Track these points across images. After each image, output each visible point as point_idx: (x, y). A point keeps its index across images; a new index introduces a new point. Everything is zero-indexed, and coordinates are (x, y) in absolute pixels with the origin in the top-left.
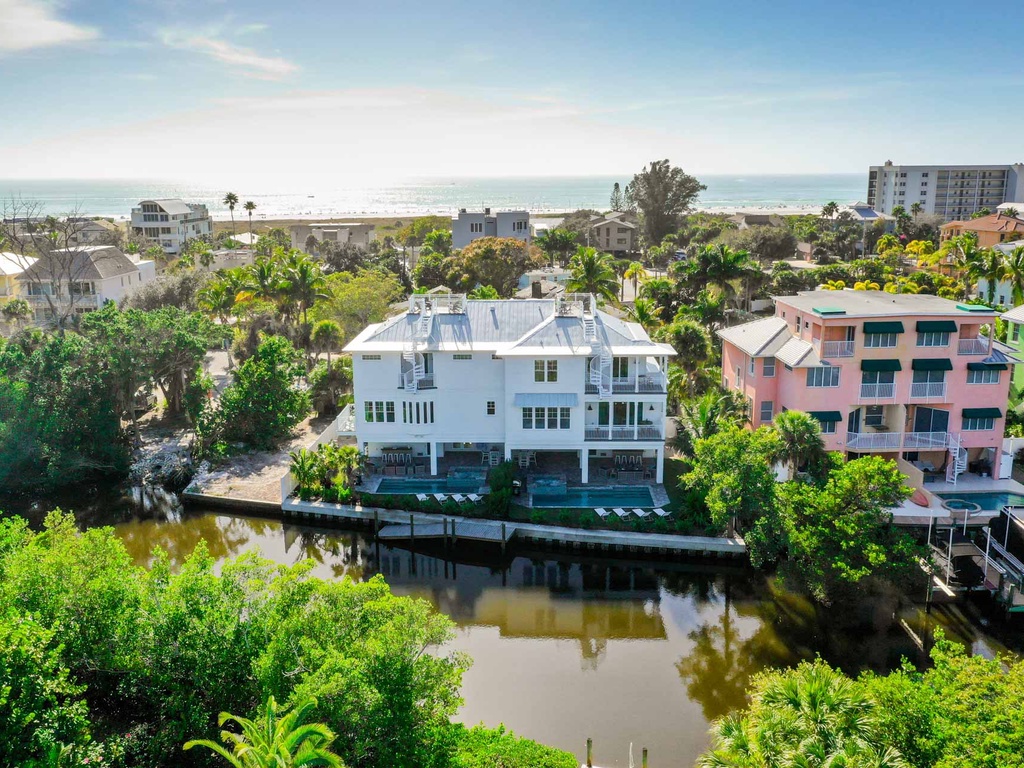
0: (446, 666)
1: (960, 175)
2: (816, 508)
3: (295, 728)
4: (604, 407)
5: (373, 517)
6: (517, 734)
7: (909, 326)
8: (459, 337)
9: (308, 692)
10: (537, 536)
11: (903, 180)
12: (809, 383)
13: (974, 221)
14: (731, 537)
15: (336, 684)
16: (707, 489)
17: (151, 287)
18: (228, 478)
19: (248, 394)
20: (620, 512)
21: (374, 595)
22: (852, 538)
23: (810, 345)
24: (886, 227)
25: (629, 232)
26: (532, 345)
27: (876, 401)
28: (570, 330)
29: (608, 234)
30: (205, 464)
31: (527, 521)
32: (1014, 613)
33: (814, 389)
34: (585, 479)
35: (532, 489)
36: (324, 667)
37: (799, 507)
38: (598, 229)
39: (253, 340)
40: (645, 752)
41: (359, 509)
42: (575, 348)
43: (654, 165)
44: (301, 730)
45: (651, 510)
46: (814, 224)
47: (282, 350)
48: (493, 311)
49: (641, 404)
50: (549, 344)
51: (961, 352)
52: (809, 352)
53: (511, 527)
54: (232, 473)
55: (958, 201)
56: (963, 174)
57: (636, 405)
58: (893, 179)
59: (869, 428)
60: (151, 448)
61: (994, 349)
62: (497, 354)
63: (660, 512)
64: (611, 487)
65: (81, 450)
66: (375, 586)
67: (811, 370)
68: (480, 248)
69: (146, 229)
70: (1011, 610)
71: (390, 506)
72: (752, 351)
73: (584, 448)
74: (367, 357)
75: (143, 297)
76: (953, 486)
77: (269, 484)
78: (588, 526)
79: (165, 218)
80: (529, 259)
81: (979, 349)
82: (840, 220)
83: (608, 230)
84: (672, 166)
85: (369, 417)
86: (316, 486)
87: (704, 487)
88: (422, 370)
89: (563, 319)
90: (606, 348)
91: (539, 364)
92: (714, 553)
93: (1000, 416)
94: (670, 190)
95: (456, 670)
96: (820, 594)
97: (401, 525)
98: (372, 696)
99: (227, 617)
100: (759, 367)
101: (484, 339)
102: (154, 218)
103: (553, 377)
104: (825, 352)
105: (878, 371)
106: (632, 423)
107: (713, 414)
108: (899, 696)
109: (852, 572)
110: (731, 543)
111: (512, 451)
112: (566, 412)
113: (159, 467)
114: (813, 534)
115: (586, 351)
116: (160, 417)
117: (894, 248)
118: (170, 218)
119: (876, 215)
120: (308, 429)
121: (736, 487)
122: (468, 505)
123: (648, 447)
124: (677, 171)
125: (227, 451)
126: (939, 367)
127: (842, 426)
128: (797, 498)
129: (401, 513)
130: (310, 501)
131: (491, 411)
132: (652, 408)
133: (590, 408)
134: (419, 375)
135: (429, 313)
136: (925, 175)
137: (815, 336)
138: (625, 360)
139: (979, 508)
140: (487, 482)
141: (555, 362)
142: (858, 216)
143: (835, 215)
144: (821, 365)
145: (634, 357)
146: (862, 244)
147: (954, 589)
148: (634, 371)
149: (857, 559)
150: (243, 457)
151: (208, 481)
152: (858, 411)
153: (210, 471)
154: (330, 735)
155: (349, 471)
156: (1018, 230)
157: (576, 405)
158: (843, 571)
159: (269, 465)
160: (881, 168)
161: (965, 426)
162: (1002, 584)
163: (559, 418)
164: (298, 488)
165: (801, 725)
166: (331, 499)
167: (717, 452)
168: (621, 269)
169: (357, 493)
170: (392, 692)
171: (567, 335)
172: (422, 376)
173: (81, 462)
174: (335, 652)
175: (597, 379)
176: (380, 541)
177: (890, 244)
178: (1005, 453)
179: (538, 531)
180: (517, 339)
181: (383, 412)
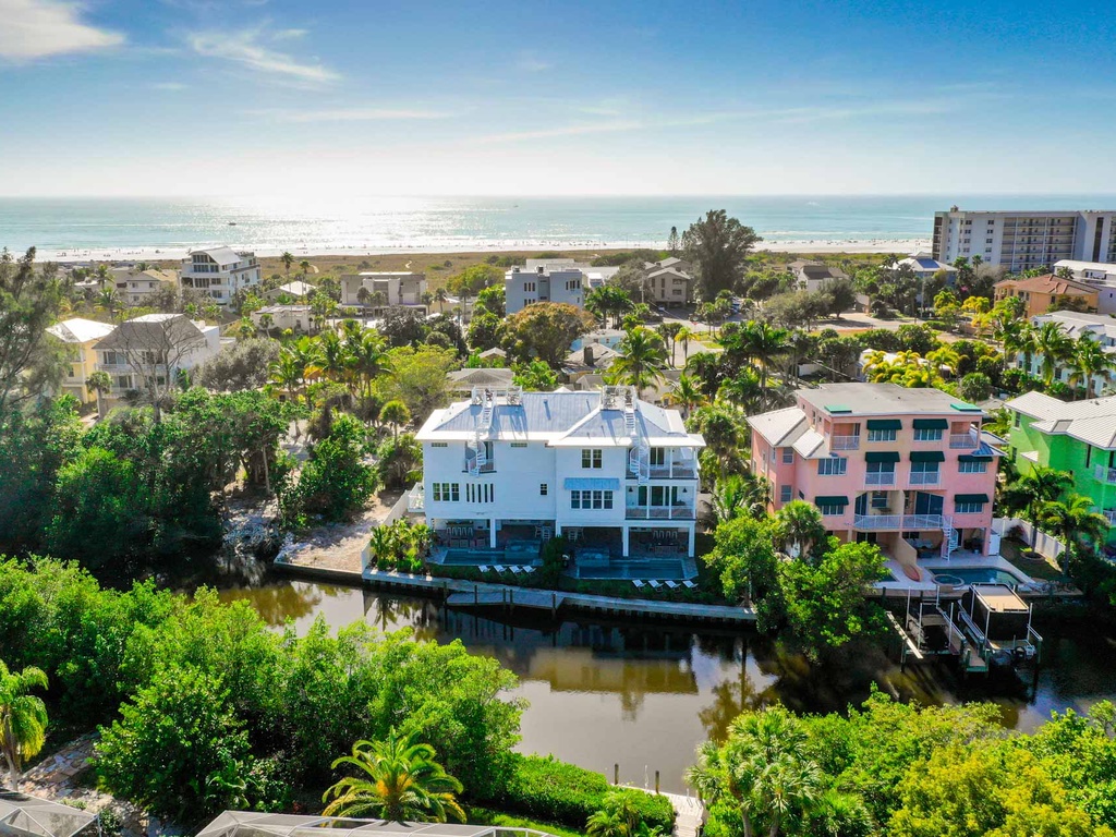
0: (511, 707)
1: (1028, 221)
2: (811, 585)
3: (409, 747)
4: (643, 490)
5: (442, 586)
6: (562, 761)
7: (907, 423)
8: (517, 427)
9: (415, 723)
10: (582, 604)
11: (968, 227)
12: (821, 472)
13: (1029, 280)
14: (748, 607)
15: (433, 718)
16: (723, 568)
17: (222, 358)
18: (312, 549)
19: (326, 472)
20: (654, 583)
21: (455, 655)
22: (837, 610)
23: (822, 438)
24: (947, 278)
25: (684, 284)
26: (581, 435)
27: (879, 487)
28: (613, 421)
29: (663, 286)
30: (290, 536)
31: (574, 591)
32: (969, 672)
33: (825, 477)
34: (626, 552)
35: (579, 562)
36: (424, 707)
37: (799, 583)
38: (653, 279)
39: (326, 417)
40: (657, 773)
41: (429, 578)
42: (617, 439)
43: (711, 215)
44: (412, 749)
45: (681, 582)
46: (875, 274)
47: (355, 430)
48: (546, 403)
49: (675, 489)
50: (595, 435)
51: (952, 445)
52: (820, 445)
53: (560, 596)
54: (315, 544)
55: (1025, 248)
56: (1031, 220)
57: (671, 488)
58: (958, 227)
59: (875, 510)
60: (239, 520)
61: (982, 443)
62: (549, 444)
63: (689, 584)
64: (648, 561)
65: (180, 522)
66: (455, 648)
67: (821, 461)
68: (533, 314)
69: (196, 280)
70: (968, 669)
71: (457, 576)
72: (773, 441)
73: (626, 526)
74: (436, 444)
75: (214, 368)
76: (947, 563)
77: (349, 554)
78: (626, 596)
79: (215, 269)
80: (581, 325)
81: (969, 444)
82: (900, 272)
83: (663, 280)
84: (729, 216)
85: (437, 497)
86: (391, 558)
87: (720, 567)
88: (483, 457)
89: (608, 413)
90: (644, 439)
91: (586, 452)
92: (732, 621)
93: (987, 501)
94: (726, 241)
95: (518, 710)
96: (813, 656)
97: (467, 593)
98: (458, 728)
99: (342, 671)
100: (781, 455)
101: (537, 430)
102: (204, 269)
103: (598, 464)
104: (833, 445)
105: (881, 462)
106: (667, 504)
107: (736, 497)
108: (828, 729)
109: (835, 638)
110: (746, 612)
111: (562, 528)
112: (609, 495)
113: (248, 537)
114: (808, 606)
115: (627, 442)
116: (241, 488)
117: (951, 305)
118: (220, 269)
119: (938, 266)
120: (378, 501)
121: (744, 568)
122: (523, 575)
123: (681, 525)
124: (734, 222)
125: (308, 522)
126: (934, 459)
127: (850, 509)
128: (797, 576)
129: (467, 583)
130: (386, 571)
131: (544, 492)
132: (685, 491)
133: (631, 490)
134: (481, 461)
135: (490, 405)
136: (991, 222)
137: (826, 430)
138: (661, 451)
139: (963, 582)
140: (540, 555)
141: (600, 451)
142: (918, 268)
143: (895, 267)
144: (830, 457)
145: (669, 448)
146: (921, 297)
147: (924, 652)
148: (669, 458)
149: (840, 628)
150: (322, 528)
151: (295, 552)
152: (865, 496)
153: (295, 542)
154: (433, 752)
155: (420, 545)
156: (1068, 292)
157: (618, 488)
158: (828, 638)
159: (347, 537)
160: (946, 214)
161: (957, 510)
162: (963, 647)
163: (603, 500)
164: (375, 560)
165: (755, 747)
166: (405, 570)
167: (731, 537)
168: (672, 331)
169: (428, 564)
170: (471, 726)
171: (610, 426)
172: (484, 462)
173: (183, 534)
174: (431, 697)
175: (636, 468)
176: (448, 607)
177: (946, 300)
178: (993, 533)
179: (583, 600)
180: (566, 430)
181: (448, 493)
